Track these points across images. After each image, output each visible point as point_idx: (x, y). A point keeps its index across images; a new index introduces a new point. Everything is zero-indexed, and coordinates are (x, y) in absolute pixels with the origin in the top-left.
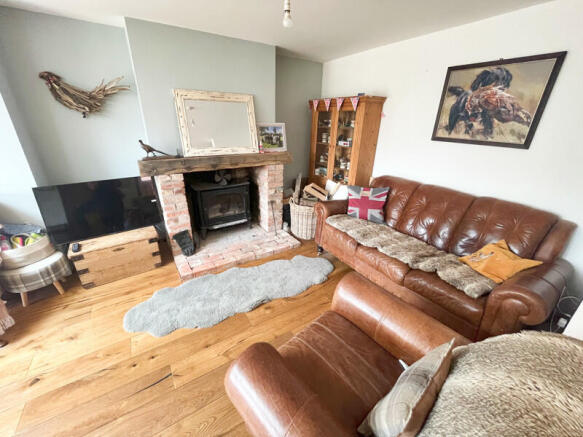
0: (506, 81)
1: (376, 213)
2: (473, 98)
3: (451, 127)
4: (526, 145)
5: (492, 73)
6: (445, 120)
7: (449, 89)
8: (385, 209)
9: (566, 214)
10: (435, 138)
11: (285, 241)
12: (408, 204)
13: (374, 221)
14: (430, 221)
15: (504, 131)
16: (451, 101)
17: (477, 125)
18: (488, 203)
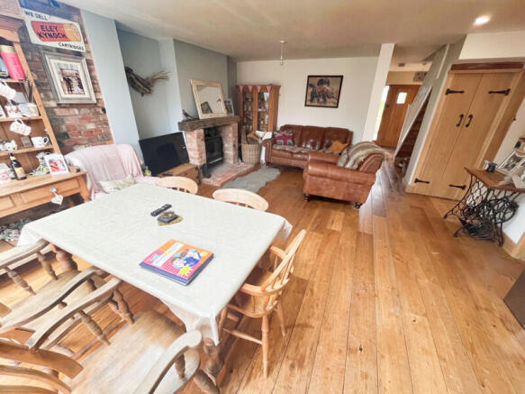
0: (328, 83)
1: (290, 141)
2: (318, 89)
3: (312, 100)
4: (337, 107)
5: (323, 80)
6: (309, 98)
7: (309, 85)
8: (293, 138)
9: (351, 130)
10: (306, 105)
11: (243, 167)
12: (301, 135)
13: (290, 144)
14: (311, 140)
15: (330, 102)
16: (310, 90)
17: (321, 100)
18: (329, 129)
